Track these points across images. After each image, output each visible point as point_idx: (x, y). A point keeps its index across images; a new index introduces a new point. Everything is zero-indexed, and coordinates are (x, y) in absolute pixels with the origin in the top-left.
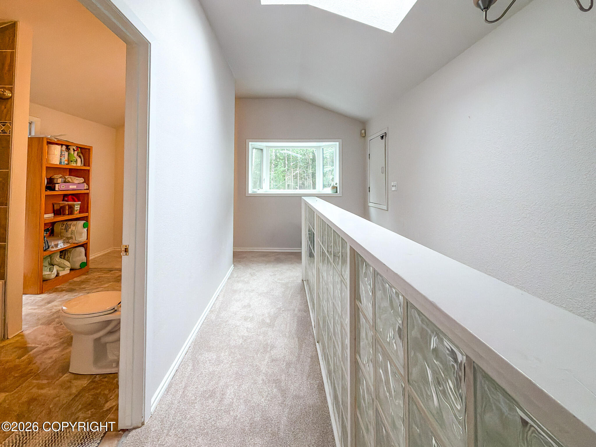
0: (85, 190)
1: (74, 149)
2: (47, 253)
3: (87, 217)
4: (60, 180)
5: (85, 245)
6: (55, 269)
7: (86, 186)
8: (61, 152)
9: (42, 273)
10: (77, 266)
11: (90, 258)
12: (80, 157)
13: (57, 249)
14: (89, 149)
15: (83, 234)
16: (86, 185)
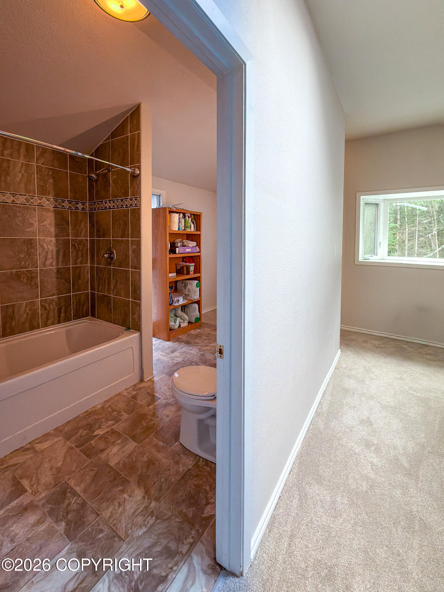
0: (197, 252)
1: (188, 216)
2: (171, 307)
3: (199, 277)
4: (179, 245)
5: (198, 302)
6: (178, 320)
7: (198, 250)
8: (179, 220)
9: (169, 323)
10: (193, 320)
11: (203, 313)
12: (193, 223)
13: (178, 304)
14: (200, 215)
15: (197, 292)
16: (198, 248)
